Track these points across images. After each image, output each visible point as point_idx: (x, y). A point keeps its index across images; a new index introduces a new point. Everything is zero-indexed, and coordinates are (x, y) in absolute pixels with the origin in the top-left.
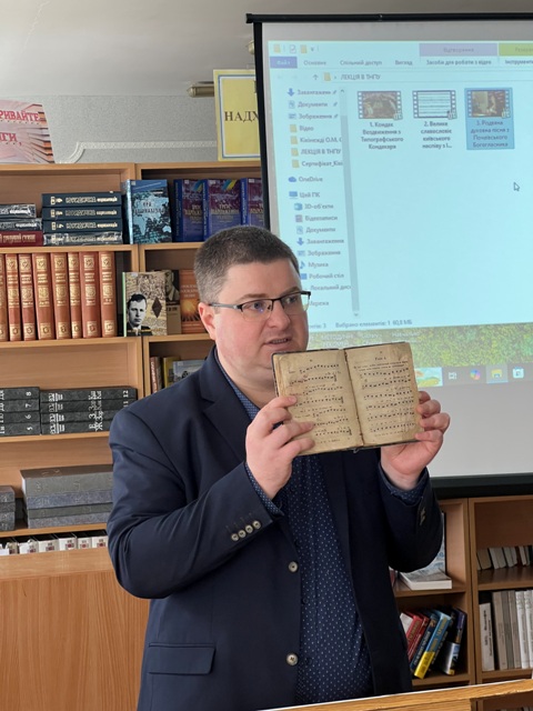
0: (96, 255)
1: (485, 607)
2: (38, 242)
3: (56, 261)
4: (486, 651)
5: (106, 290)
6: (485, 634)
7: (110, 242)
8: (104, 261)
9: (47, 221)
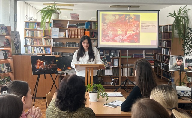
0: (82, 30)
1: (122, 69)
2: (77, 28)
3: (78, 30)
4: (121, 74)
5: (83, 33)
6: (121, 72)
7: (84, 28)
8: (83, 30)
9: (78, 26)
